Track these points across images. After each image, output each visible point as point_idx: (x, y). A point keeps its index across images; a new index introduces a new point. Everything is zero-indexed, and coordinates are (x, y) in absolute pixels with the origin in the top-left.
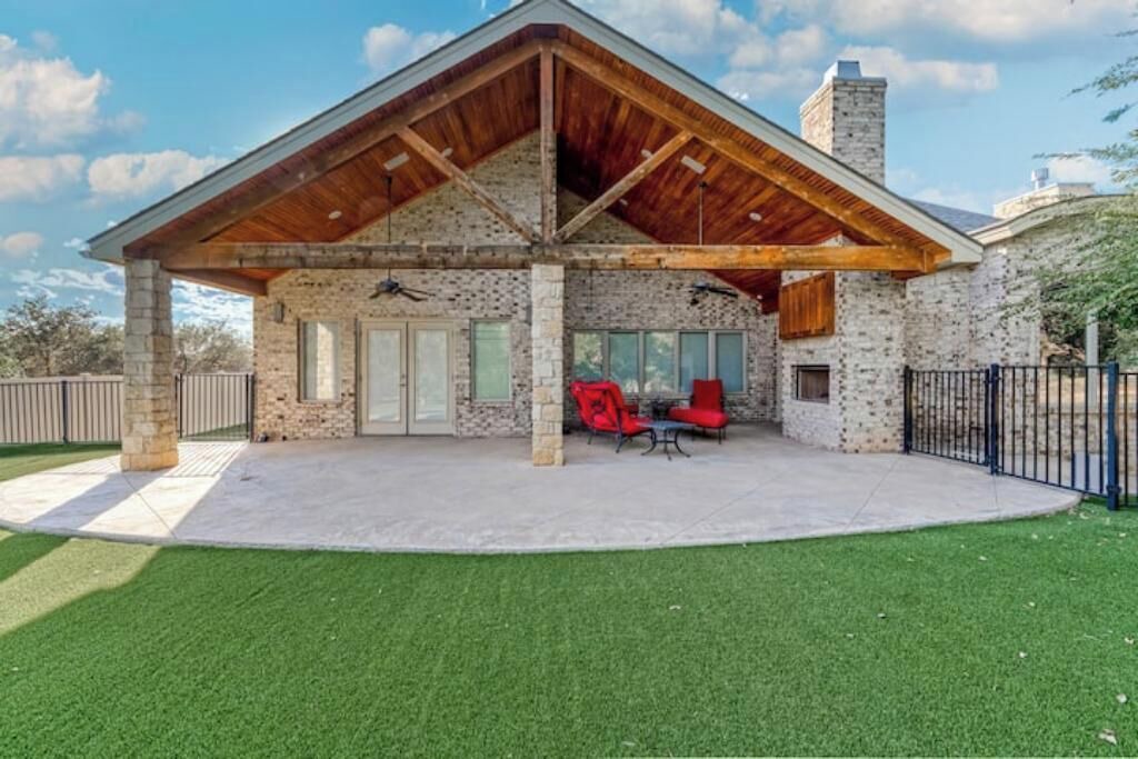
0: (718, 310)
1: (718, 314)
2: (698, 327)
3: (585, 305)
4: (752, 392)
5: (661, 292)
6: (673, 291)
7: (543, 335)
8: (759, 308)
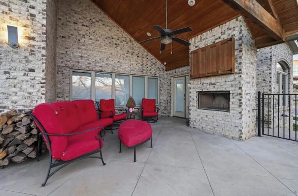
0: (149, 67)
1: (149, 69)
2: (140, 73)
4: (162, 104)
5: (124, 54)
6: (129, 55)
8: (164, 68)
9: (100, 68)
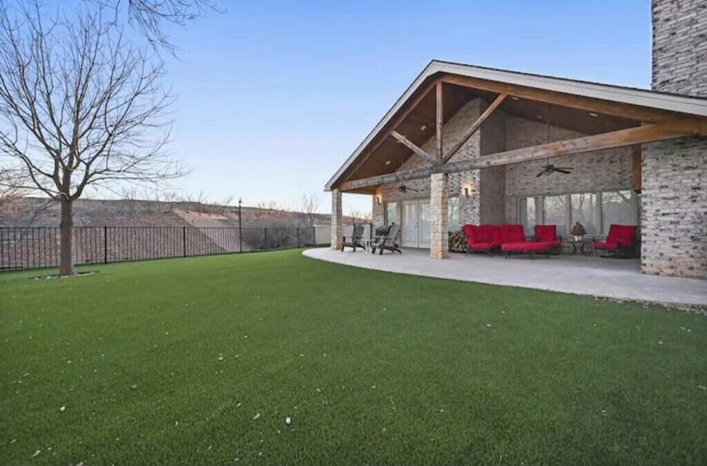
3: (525, 181)
5: (584, 166)
6: (594, 164)
7: (434, 204)
9: (548, 191)
